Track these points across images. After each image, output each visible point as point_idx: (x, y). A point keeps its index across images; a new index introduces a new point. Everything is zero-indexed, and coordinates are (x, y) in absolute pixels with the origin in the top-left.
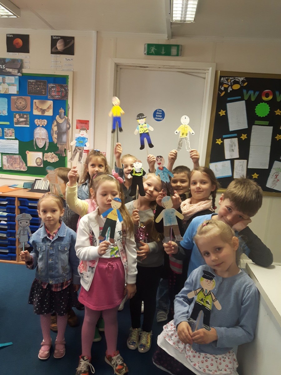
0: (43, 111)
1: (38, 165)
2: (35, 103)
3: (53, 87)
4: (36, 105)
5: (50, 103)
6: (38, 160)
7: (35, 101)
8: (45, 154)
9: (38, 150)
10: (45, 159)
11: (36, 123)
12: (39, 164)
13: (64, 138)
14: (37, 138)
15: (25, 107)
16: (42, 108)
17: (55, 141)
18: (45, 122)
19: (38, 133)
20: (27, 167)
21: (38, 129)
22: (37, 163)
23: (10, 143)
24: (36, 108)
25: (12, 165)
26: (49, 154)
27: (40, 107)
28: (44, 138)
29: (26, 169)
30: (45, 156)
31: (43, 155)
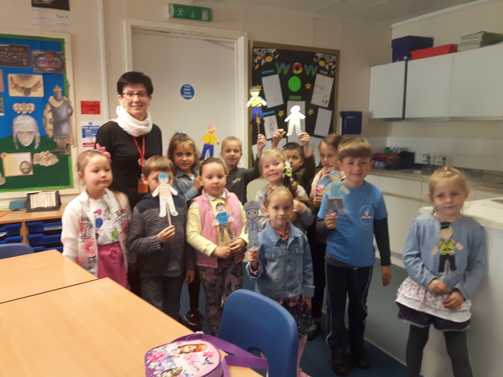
0: (28, 91)
1: (25, 173)
2: (12, 78)
3: (40, 55)
4: (13, 82)
5: (38, 78)
6: (24, 166)
7: (10, 76)
8: (35, 155)
11: (16, 109)
12: (26, 170)
13: (65, 129)
14: (20, 132)
16: (25, 86)
17: (50, 134)
18: (32, 107)
19: (21, 124)
20: (4, 179)
21: (20, 118)
22: (22, 170)
24: (13, 86)
26: (42, 154)
27: (21, 85)
28: (31, 130)
30: (35, 158)
31: (32, 158)
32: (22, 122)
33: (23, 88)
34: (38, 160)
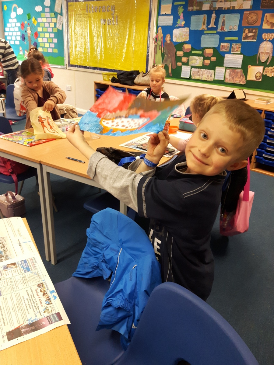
1: (257, 79)
2: (266, 16)
4: (266, 19)
6: (258, 75)
7: (266, 14)
8: (266, 68)
9: (260, 64)
10: (264, 74)
11: (263, 37)
14: (262, 52)
15: (256, 21)
18: (273, 36)
19: (264, 47)
20: (246, 81)
21: (264, 43)
22: (256, 77)
23: (235, 58)
24: (266, 22)
25: (233, 78)
26: (270, 68)
27: (271, 21)
28: (268, 52)
29: (245, 82)
30: (265, 70)
31: (264, 70)
32: (264, 46)
33: (271, 23)
34: (266, 72)
